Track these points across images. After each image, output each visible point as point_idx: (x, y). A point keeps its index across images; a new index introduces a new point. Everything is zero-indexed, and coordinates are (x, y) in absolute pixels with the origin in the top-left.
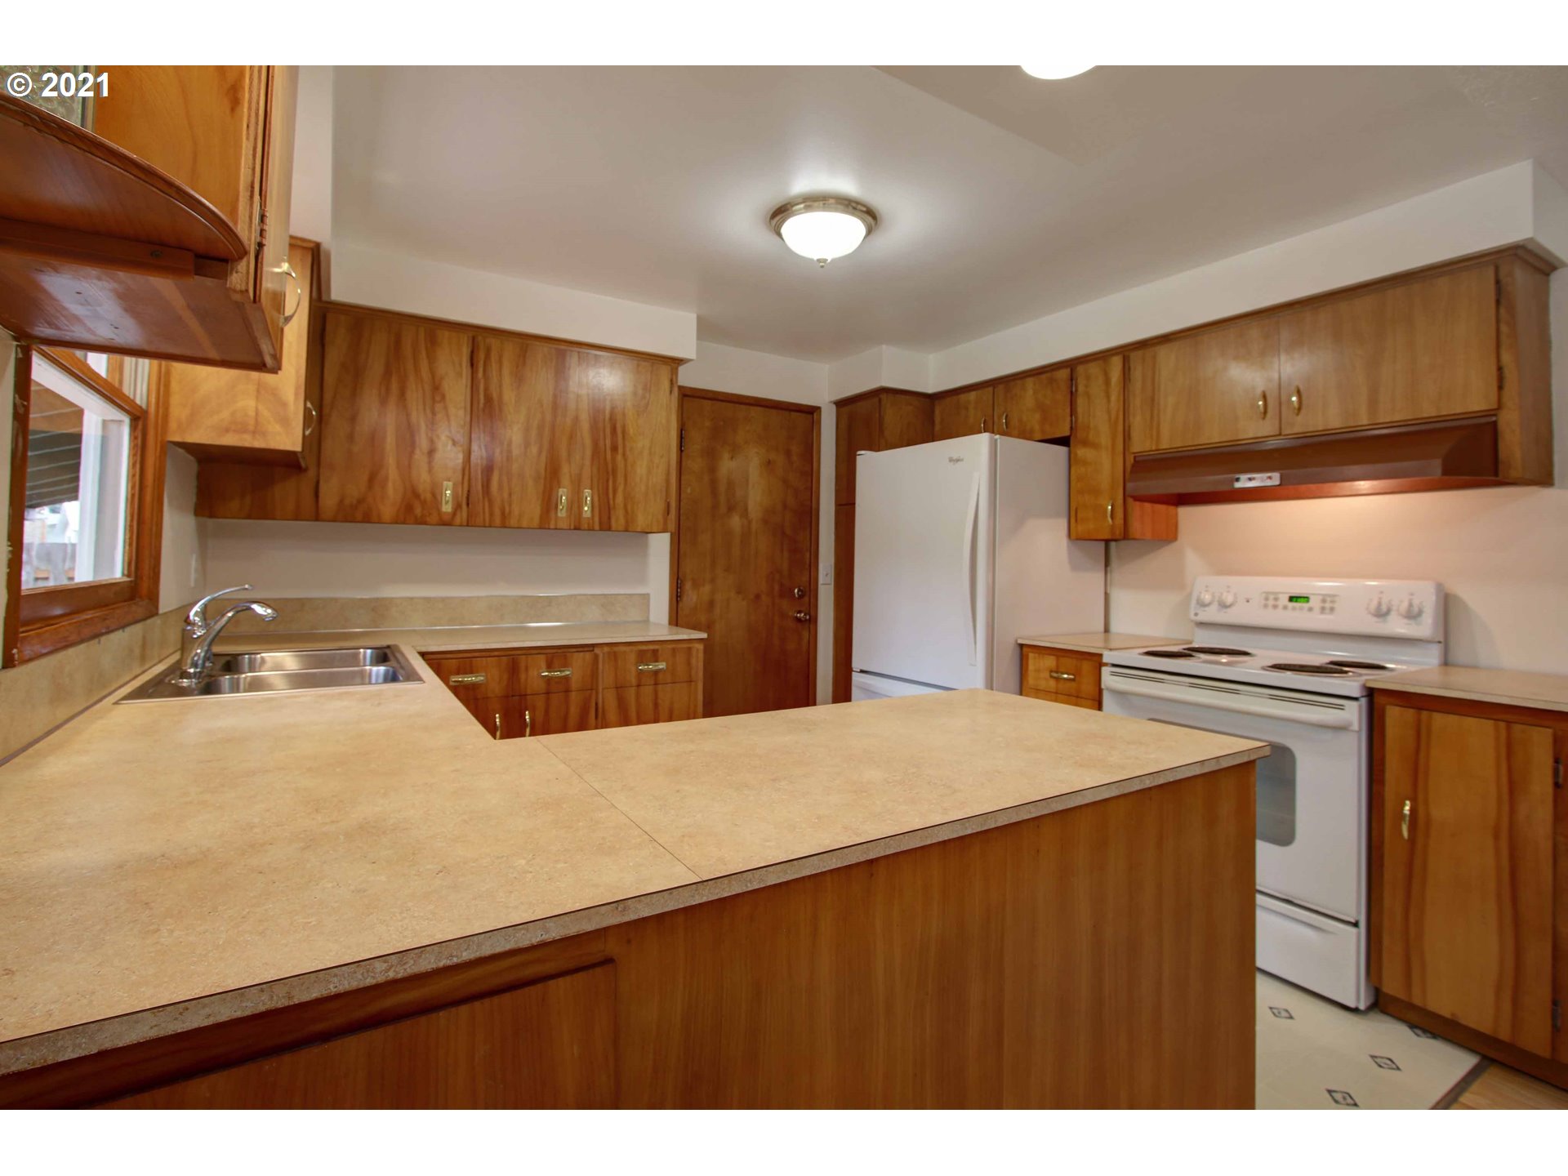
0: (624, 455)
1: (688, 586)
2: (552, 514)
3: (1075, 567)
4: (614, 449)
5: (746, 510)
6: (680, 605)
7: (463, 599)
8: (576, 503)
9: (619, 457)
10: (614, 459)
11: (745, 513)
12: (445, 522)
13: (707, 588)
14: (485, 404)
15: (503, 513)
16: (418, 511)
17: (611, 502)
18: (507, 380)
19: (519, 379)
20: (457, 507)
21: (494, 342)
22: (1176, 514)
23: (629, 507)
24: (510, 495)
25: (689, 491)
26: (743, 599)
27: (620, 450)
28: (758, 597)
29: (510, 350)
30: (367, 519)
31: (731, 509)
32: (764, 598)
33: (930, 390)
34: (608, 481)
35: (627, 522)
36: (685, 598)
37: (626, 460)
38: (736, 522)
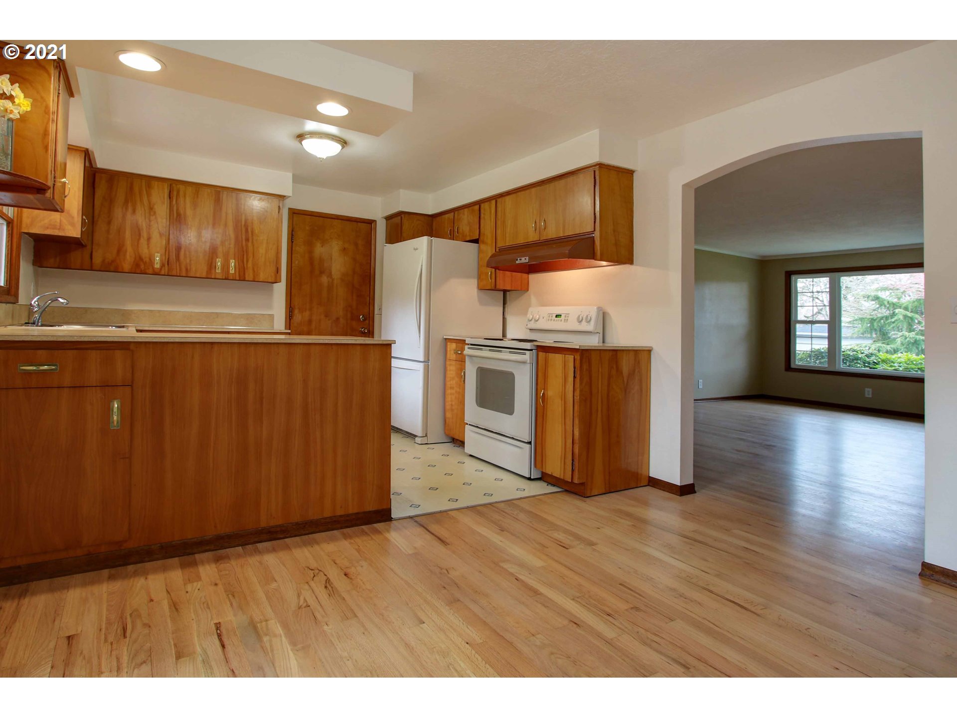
0: (252, 242)
1: (296, 311)
2: (213, 271)
3: (481, 302)
4: (247, 240)
5: (330, 273)
6: (292, 321)
7: (170, 312)
8: (226, 266)
9: (250, 244)
10: (247, 246)
11: (330, 275)
12: (156, 274)
13: (307, 314)
14: (177, 217)
15: (187, 270)
16: (142, 267)
17: (245, 266)
18: (188, 205)
19: (195, 205)
20: (163, 265)
21: (182, 187)
22: (528, 278)
23: (255, 270)
24: (190, 261)
25: (297, 262)
26: (329, 320)
27: (250, 240)
28: (338, 319)
29: (190, 190)
30: (116, 271)
31: (322, 272)
32: (342, 320)
33: (430, 213)
34: (243, 255)
35: (254, 276)
36: (294, 318)
37: (253, 246)
38: (324, 280)
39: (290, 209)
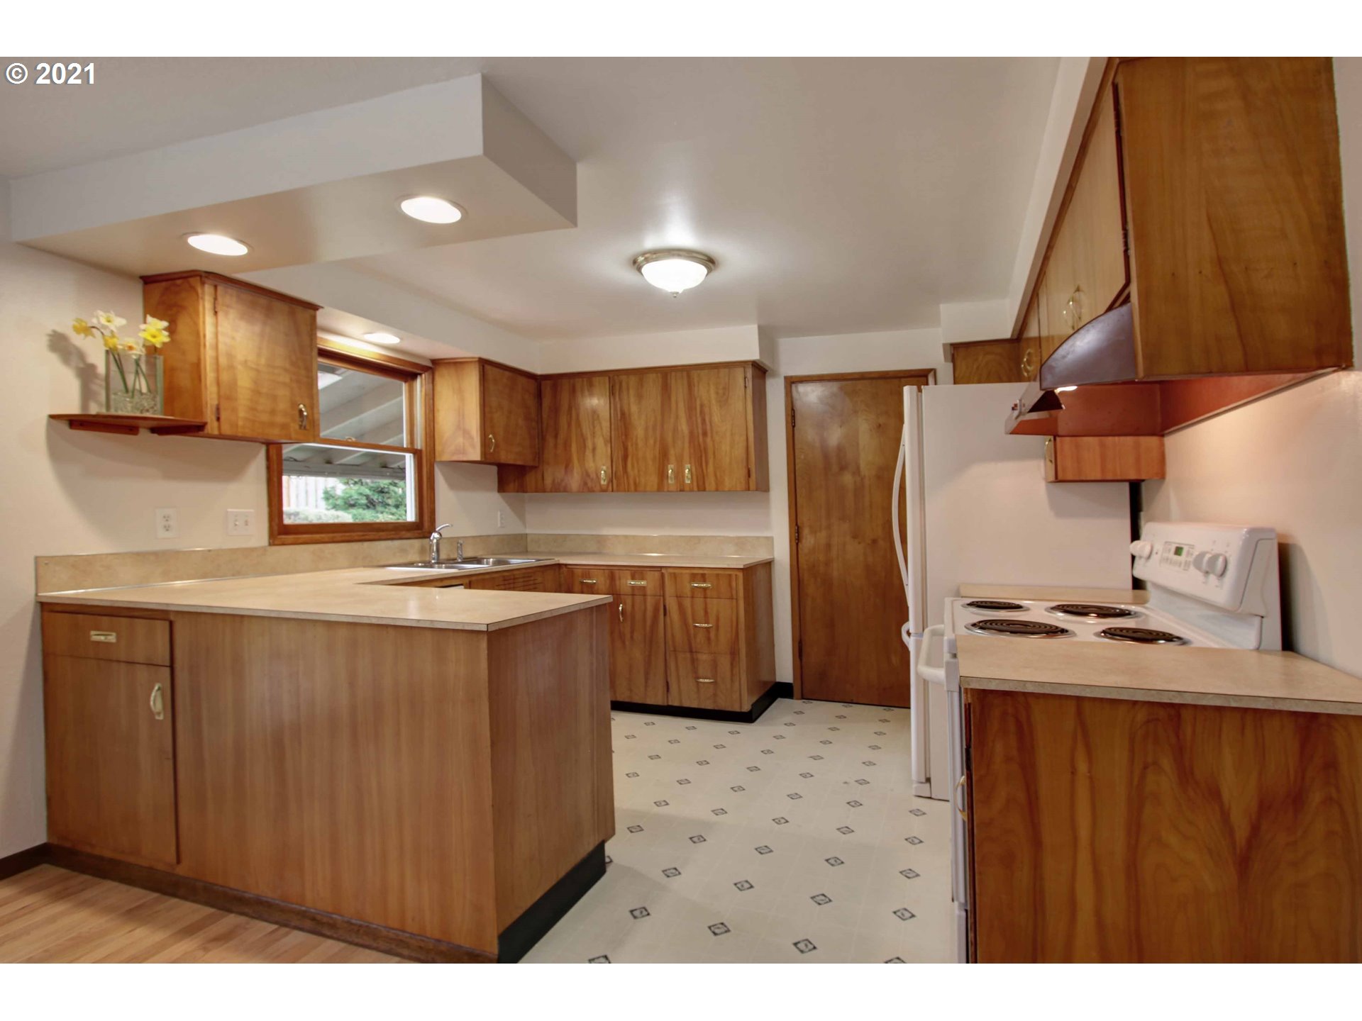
0: (712, 437)
1: (806, 531)
2: (665, 481)
4: (705, 434)
5: (858, 468)
6: (800, 545)
8: (679, 474)
9: (709, 440)
10: (705, 442)
11: (857, 471)
12: (604, 490)
13: (822, 535)
14: (621, 417)
15: (635, 483)
16: (590, 484)
17: (705, 471)
18: (632, 399)
19: (640, 397)
20: (611, 481)
23: (718, 474)
24: (639, 471)
25: (802, 457)
26: (859, 543)
27: (709, 434)
28: (874, 541)
30: (565, 490)
31: (843, 468)
32: (881, 543)
34: (701, 456)
35: (717, 484)
36: (804, 541)
37: (713, 441)
38: (848, 479)
39: (786, 378)
